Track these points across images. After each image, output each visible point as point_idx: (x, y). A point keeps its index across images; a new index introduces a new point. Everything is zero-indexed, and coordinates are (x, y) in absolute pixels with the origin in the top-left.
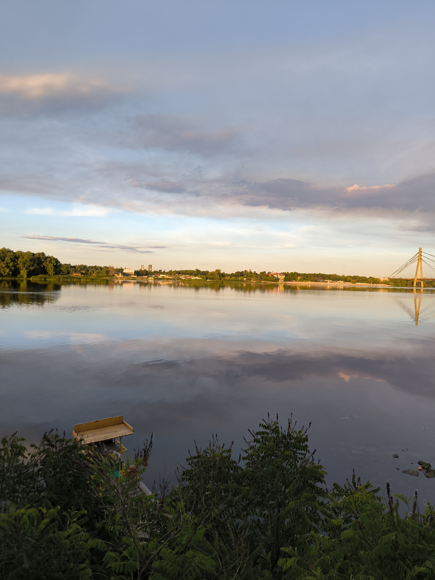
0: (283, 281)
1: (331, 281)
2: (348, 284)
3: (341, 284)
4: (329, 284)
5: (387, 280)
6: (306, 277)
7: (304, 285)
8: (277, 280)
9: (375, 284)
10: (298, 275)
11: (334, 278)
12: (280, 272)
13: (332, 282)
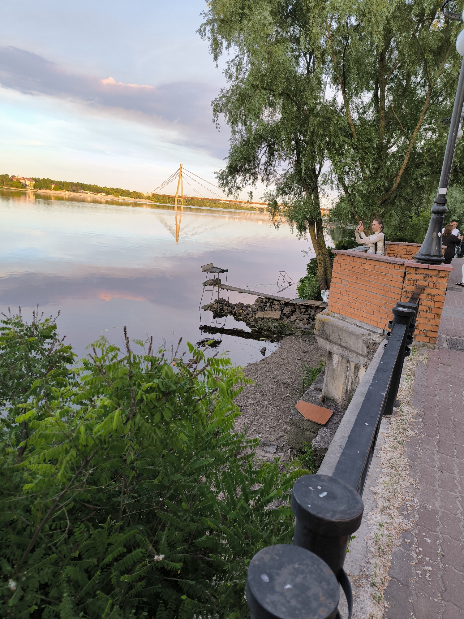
0: (33, 188)
1: (91, 192)
2: (110, 198)
3: (102, 197)
4: (89, 195)
5: (150, 195)
6: (61, 186)
7: (60, 195)
8: (25, 186)
9: (138, 200)
10: (52, 182)
11: (96, 189)
12: (28, 177)
13: (93, 194)
